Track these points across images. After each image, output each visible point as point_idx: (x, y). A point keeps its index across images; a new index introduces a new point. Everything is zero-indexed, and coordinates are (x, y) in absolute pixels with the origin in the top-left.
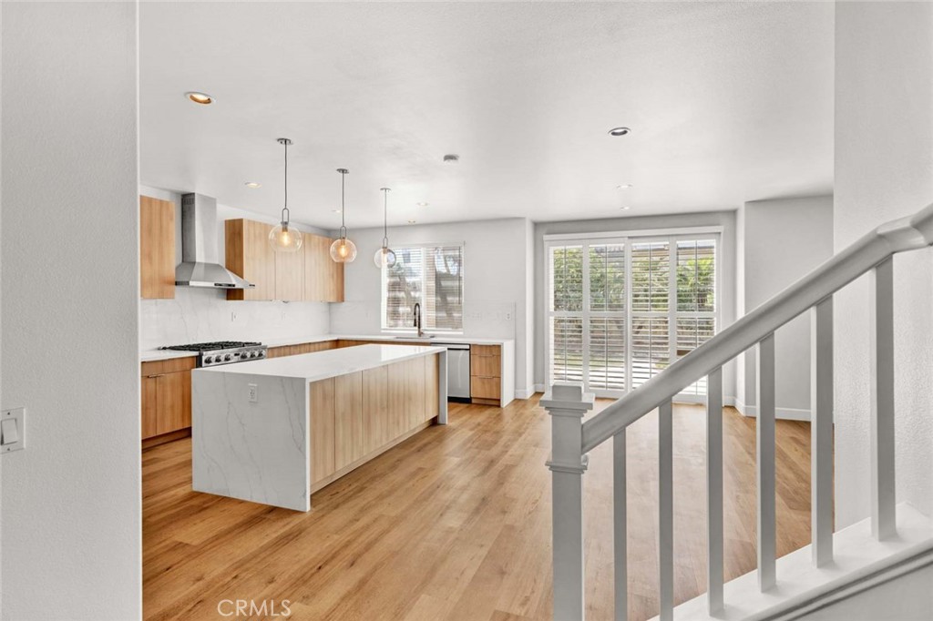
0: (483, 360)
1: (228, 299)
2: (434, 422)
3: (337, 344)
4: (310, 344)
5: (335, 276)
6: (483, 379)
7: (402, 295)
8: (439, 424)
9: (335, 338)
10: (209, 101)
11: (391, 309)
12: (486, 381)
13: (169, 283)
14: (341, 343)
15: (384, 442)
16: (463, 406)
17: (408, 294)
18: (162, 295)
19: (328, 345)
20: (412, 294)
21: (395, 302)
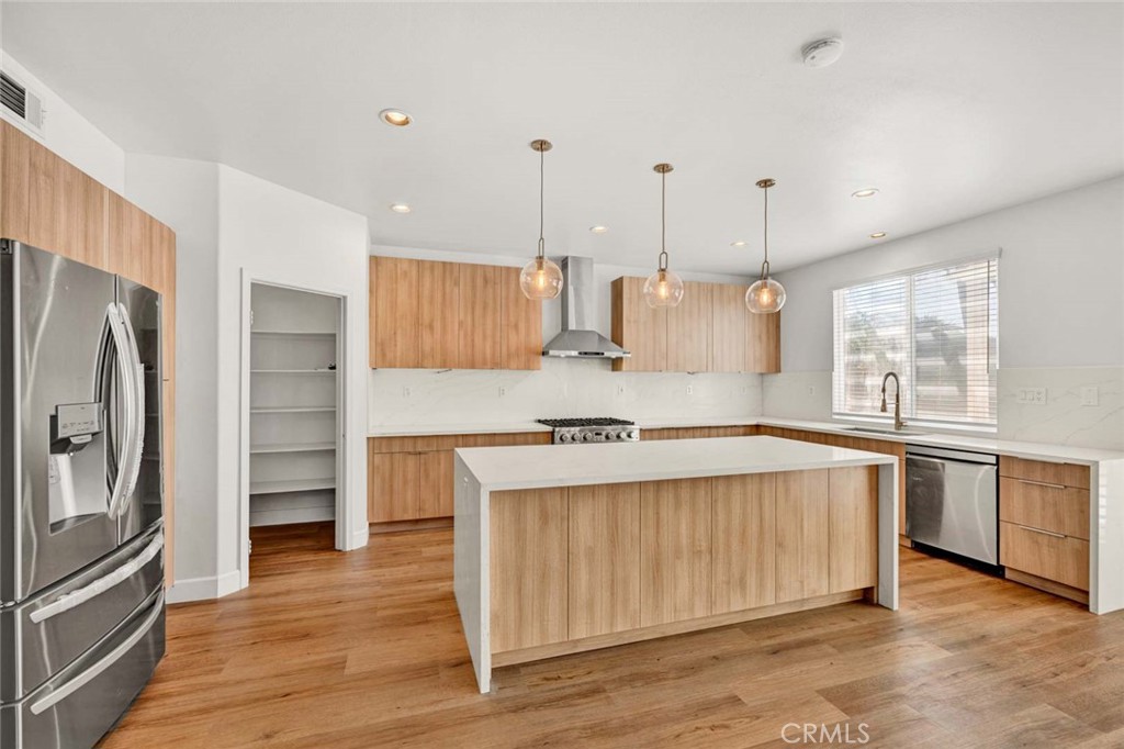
0: (1036, 494)
1: (613, 370)
2: (866, 598)
3: (757, 430)
4: (710, 427)
5: (764, 337)
6: (1033, 535)
7: (869, 358)
8: (878, 605)
9: (754, 422)
10: (405, 123)
11: (851, 381)
12: (1044, 541)
13: (537, 354)
14: (762, 429)
15: (700, 613)
16: (974, 578)
17: (881, 356)
18: (528, 367)
19: (741, 430)
20: (889, 355)
21: (858, 370)
